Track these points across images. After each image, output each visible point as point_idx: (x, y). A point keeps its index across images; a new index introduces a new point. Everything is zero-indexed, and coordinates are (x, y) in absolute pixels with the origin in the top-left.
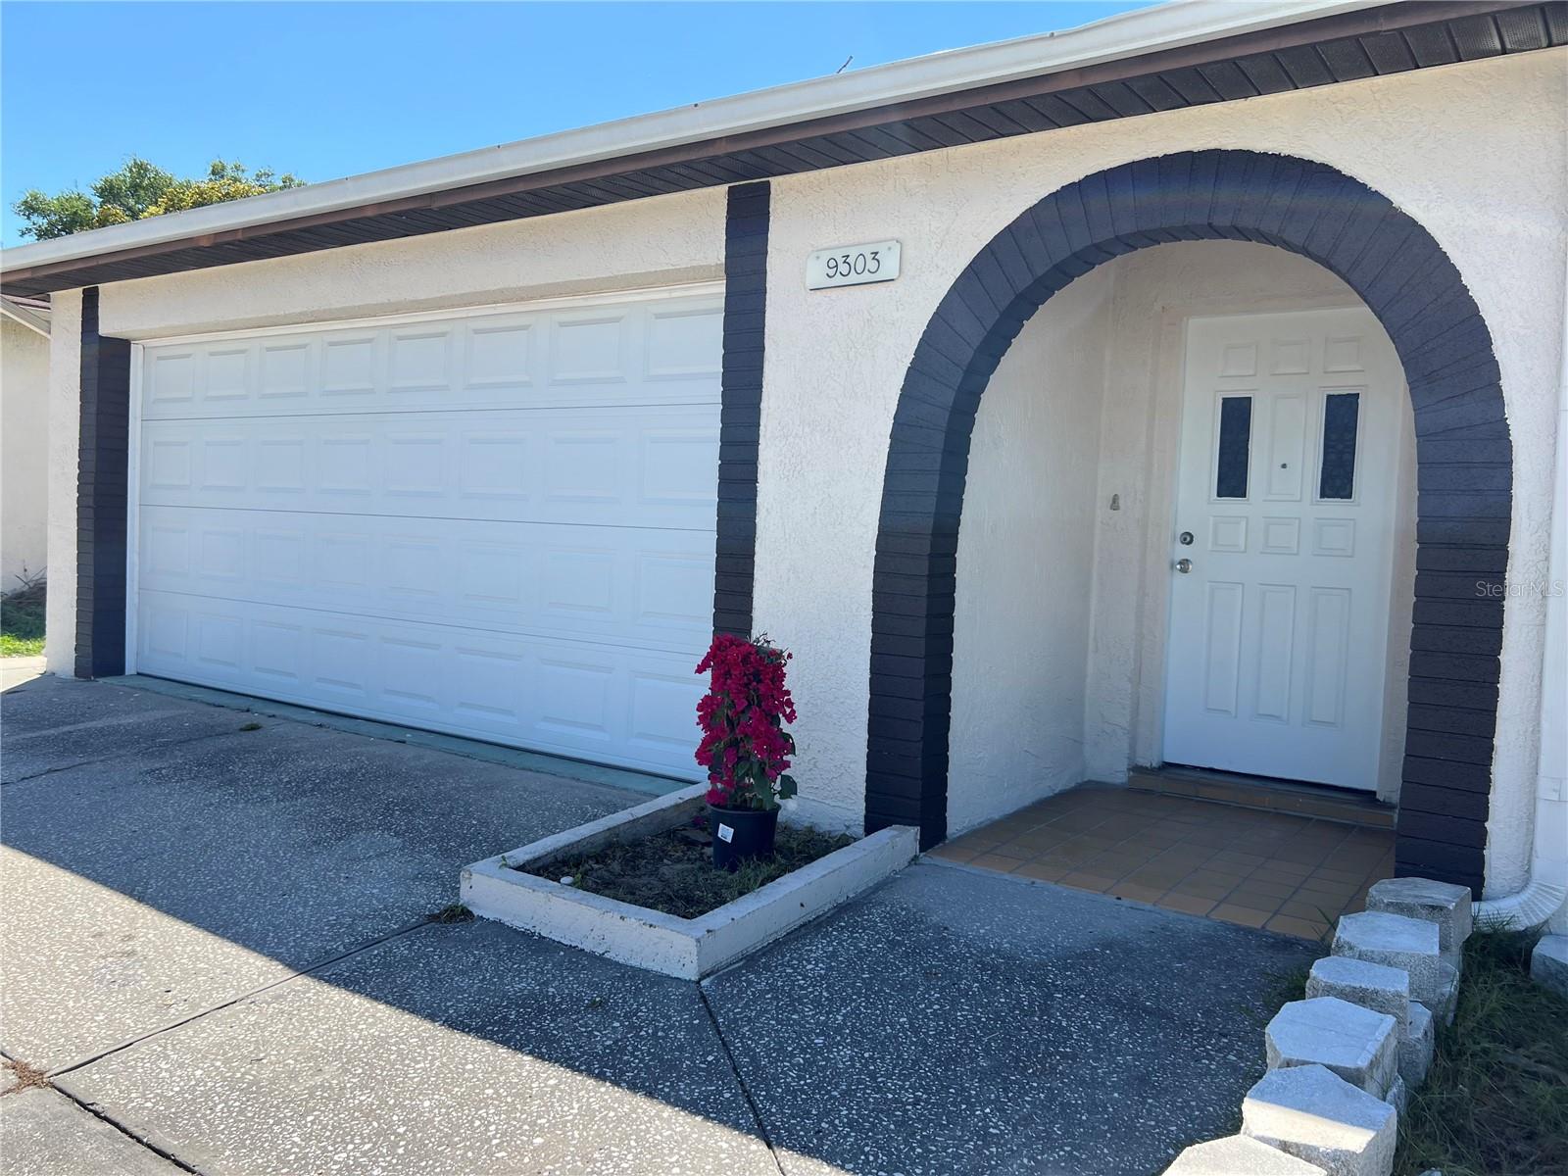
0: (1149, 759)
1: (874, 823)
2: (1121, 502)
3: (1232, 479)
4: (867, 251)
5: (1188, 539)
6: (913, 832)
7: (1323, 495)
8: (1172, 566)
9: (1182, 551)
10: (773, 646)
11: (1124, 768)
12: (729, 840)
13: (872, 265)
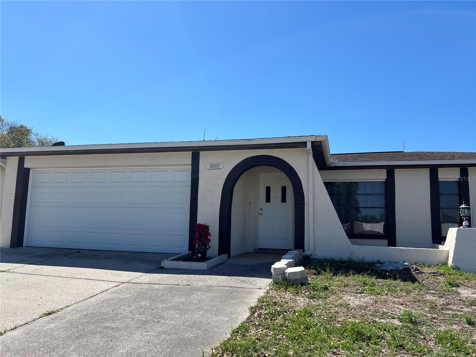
0: (257, 248)
1: (220, 253)
2: (251, 203)
3: (268, 200)
4: (217, 164)
5: (261, 209)
6: (226, 255)
7: (282, 202)
8: (259, 214)
9: (261, 212)
10: (207, 225)
11: (253, 249)
12: (200, 256)
13: (218, 166)
